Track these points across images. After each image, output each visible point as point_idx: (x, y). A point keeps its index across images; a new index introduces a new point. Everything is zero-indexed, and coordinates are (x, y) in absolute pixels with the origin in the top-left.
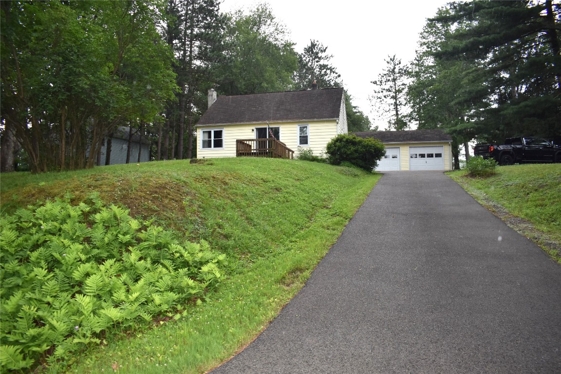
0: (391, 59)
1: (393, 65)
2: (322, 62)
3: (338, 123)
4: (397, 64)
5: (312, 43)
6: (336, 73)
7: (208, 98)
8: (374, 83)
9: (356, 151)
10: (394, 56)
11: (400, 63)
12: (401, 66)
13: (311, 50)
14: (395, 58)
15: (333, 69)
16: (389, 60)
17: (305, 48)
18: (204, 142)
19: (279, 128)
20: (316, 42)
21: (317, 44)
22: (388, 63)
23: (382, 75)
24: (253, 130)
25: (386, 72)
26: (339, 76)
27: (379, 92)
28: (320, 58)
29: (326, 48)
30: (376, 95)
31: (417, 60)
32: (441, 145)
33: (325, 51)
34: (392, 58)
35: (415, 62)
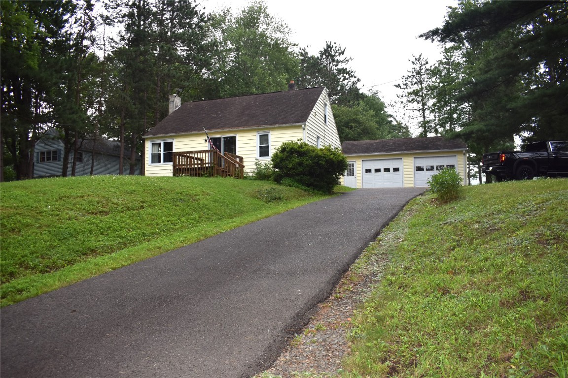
0: (416, 59)
1: (419, 65)
2: (340, 66)
3: (304, 129)
4: (424, 64)
5: (327, 45)
6: (355, 77)
7: (170, 104)
8: (397, 86)
9: (300, 164)
10: (420, 56)
11: (427, 63)
12: (428, 66)
13: (328, 52)
14: (422, 57)
15: (352, 72)
16: (413, 60)
17: (321, 51)
18: (153, 156)
19: (235, 137)
20: (332, 44)
21: (335, 45)
22: (413, 63)
23: (407, 77)
24: (206, 141)
25: (410, 74)
26: (359, 80)
27: (403, 96)
28: (338, 62)
29: (344, 50)
30: (399, 99)
31: (447, 59)
32: (453, 154)
33: (343, 53)
34: (417, 57)
35: (444, 61)
